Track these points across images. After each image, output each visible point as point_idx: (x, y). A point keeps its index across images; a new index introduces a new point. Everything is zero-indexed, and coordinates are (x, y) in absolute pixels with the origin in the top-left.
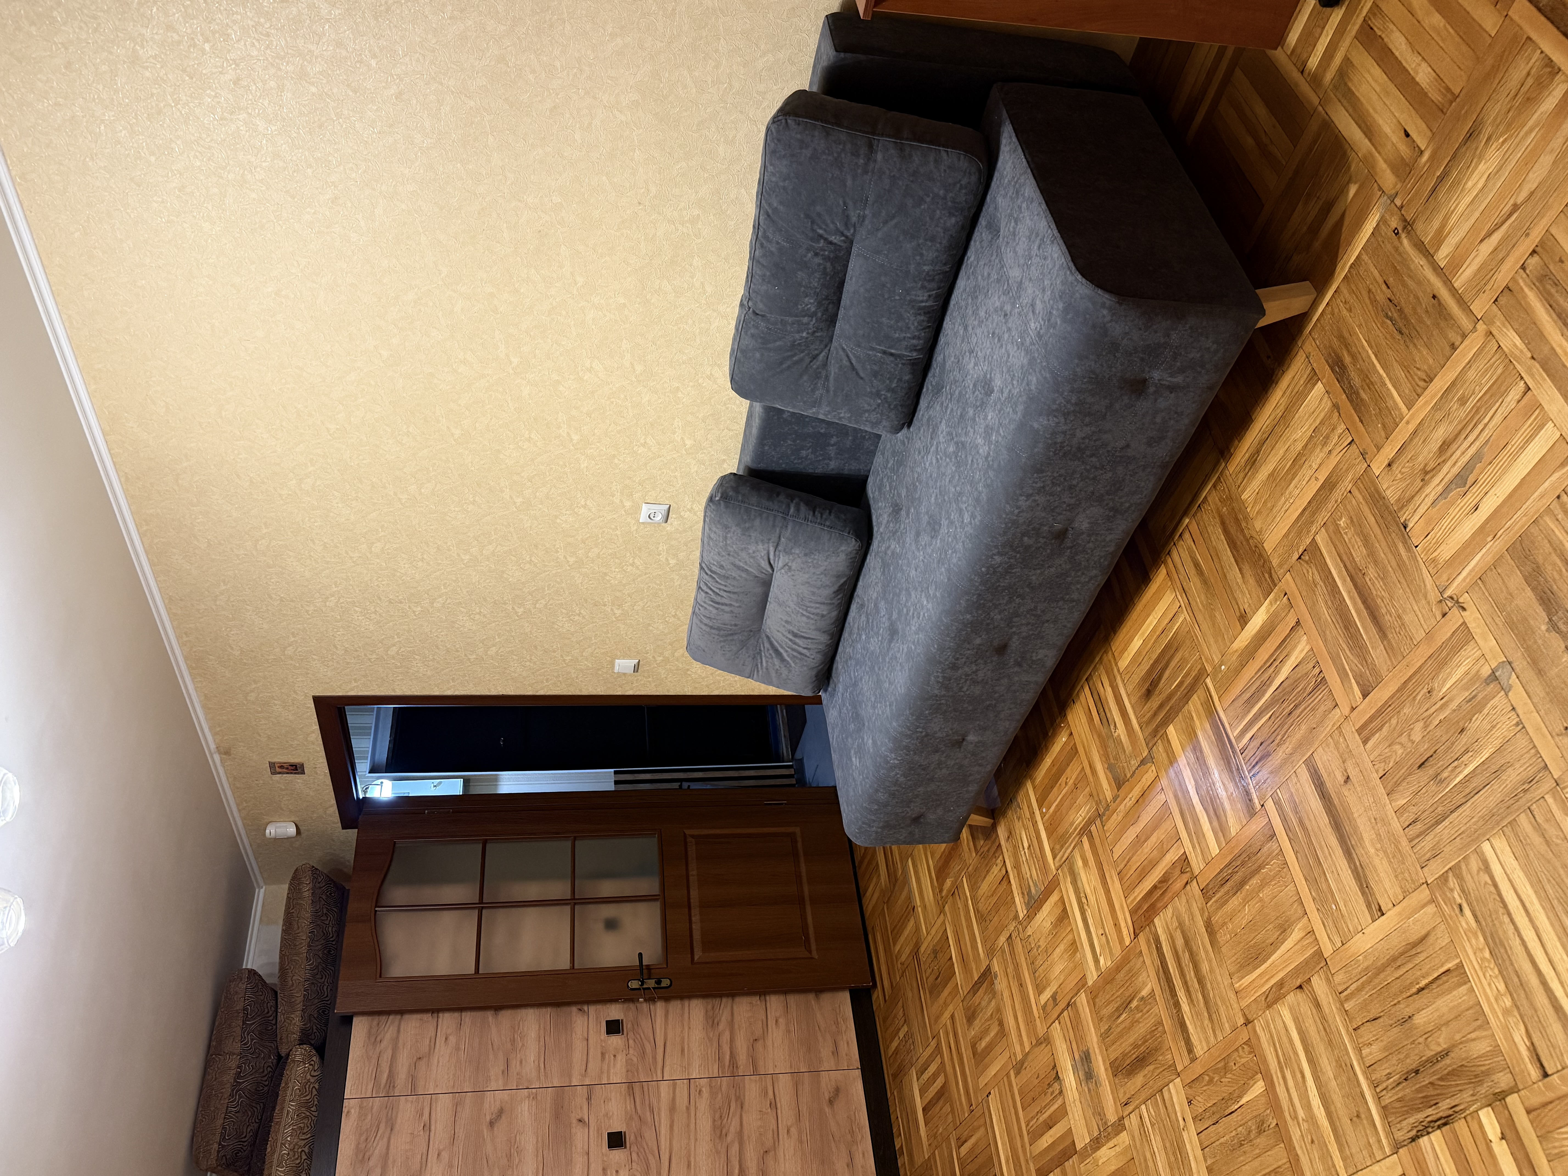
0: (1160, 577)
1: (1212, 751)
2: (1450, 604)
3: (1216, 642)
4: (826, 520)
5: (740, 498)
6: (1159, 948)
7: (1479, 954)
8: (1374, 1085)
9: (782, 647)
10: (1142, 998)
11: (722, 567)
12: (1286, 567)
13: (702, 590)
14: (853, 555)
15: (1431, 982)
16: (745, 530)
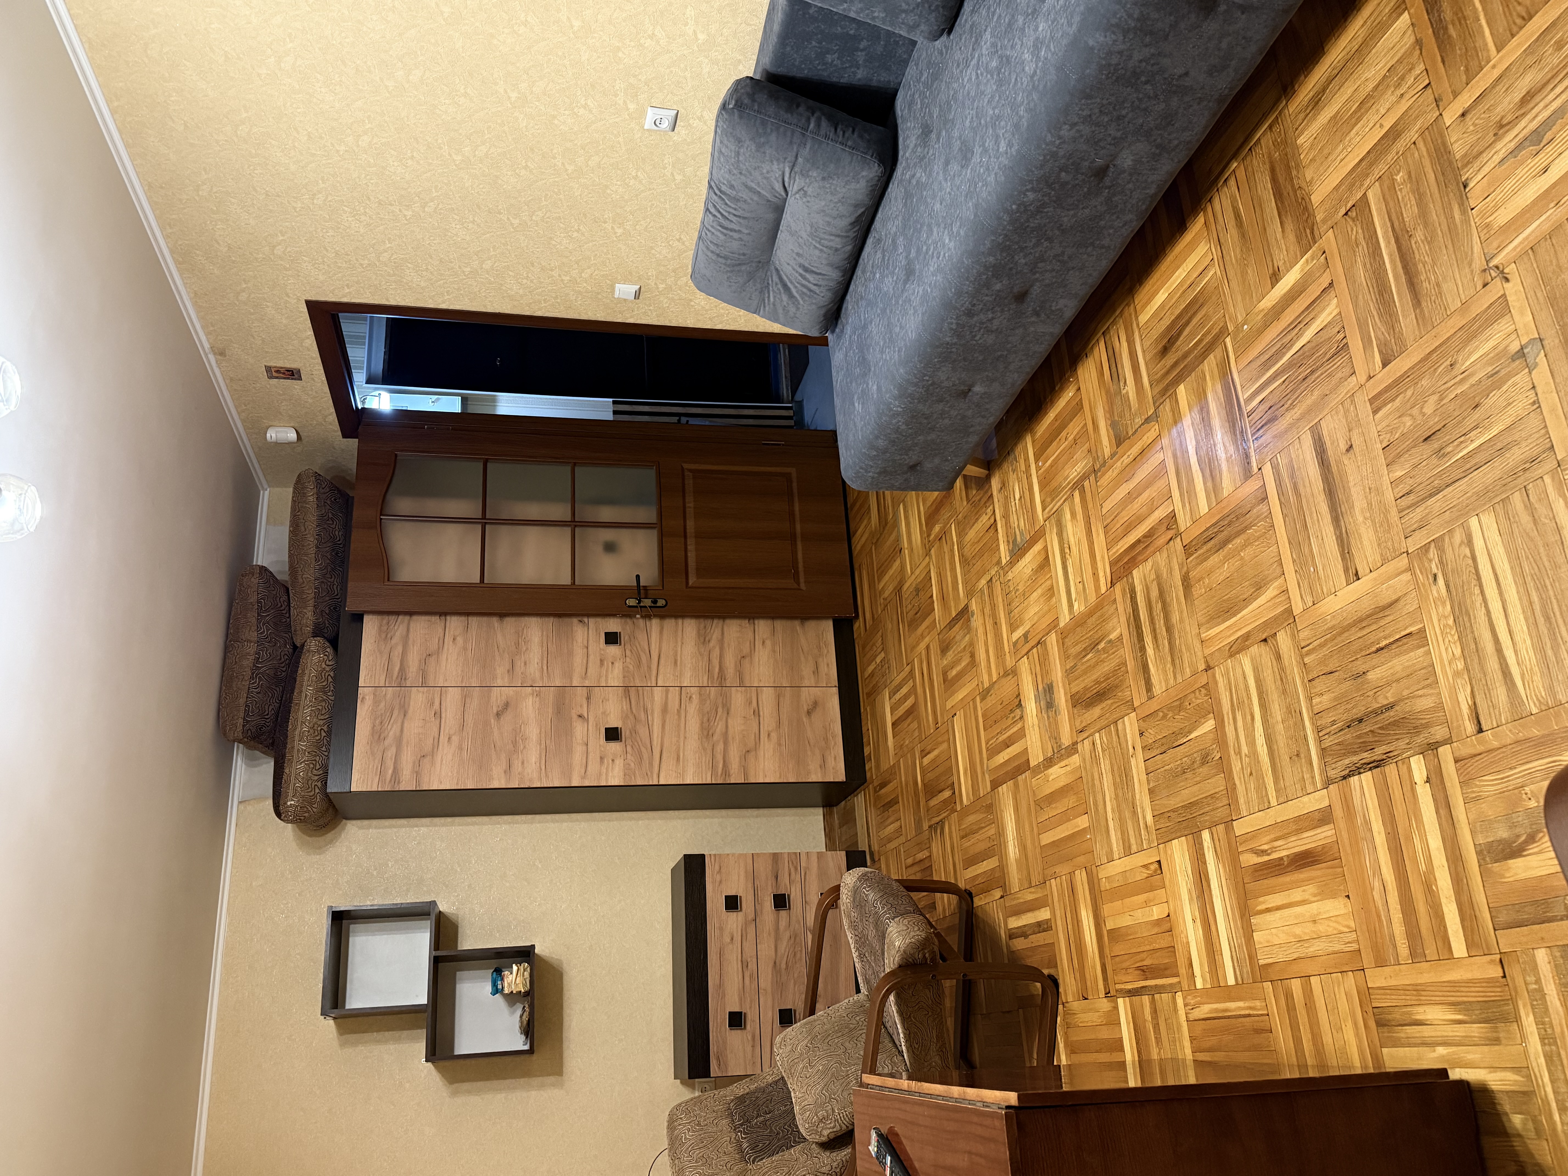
0: (1197, 226)
1: (1219, 413)
2: (1494, 274)
3: (1243, 299)
4: (848, 139)
5: (756, 107)
6: (1133, 599)
7: (1443, 620)
9: (792, 283)
10: (1110, 641)
11: (732, 187)
12: (1330, 223)
13: (710, 213)
14: (874, 182)
15: (1391, 644)
16: (759, 146)
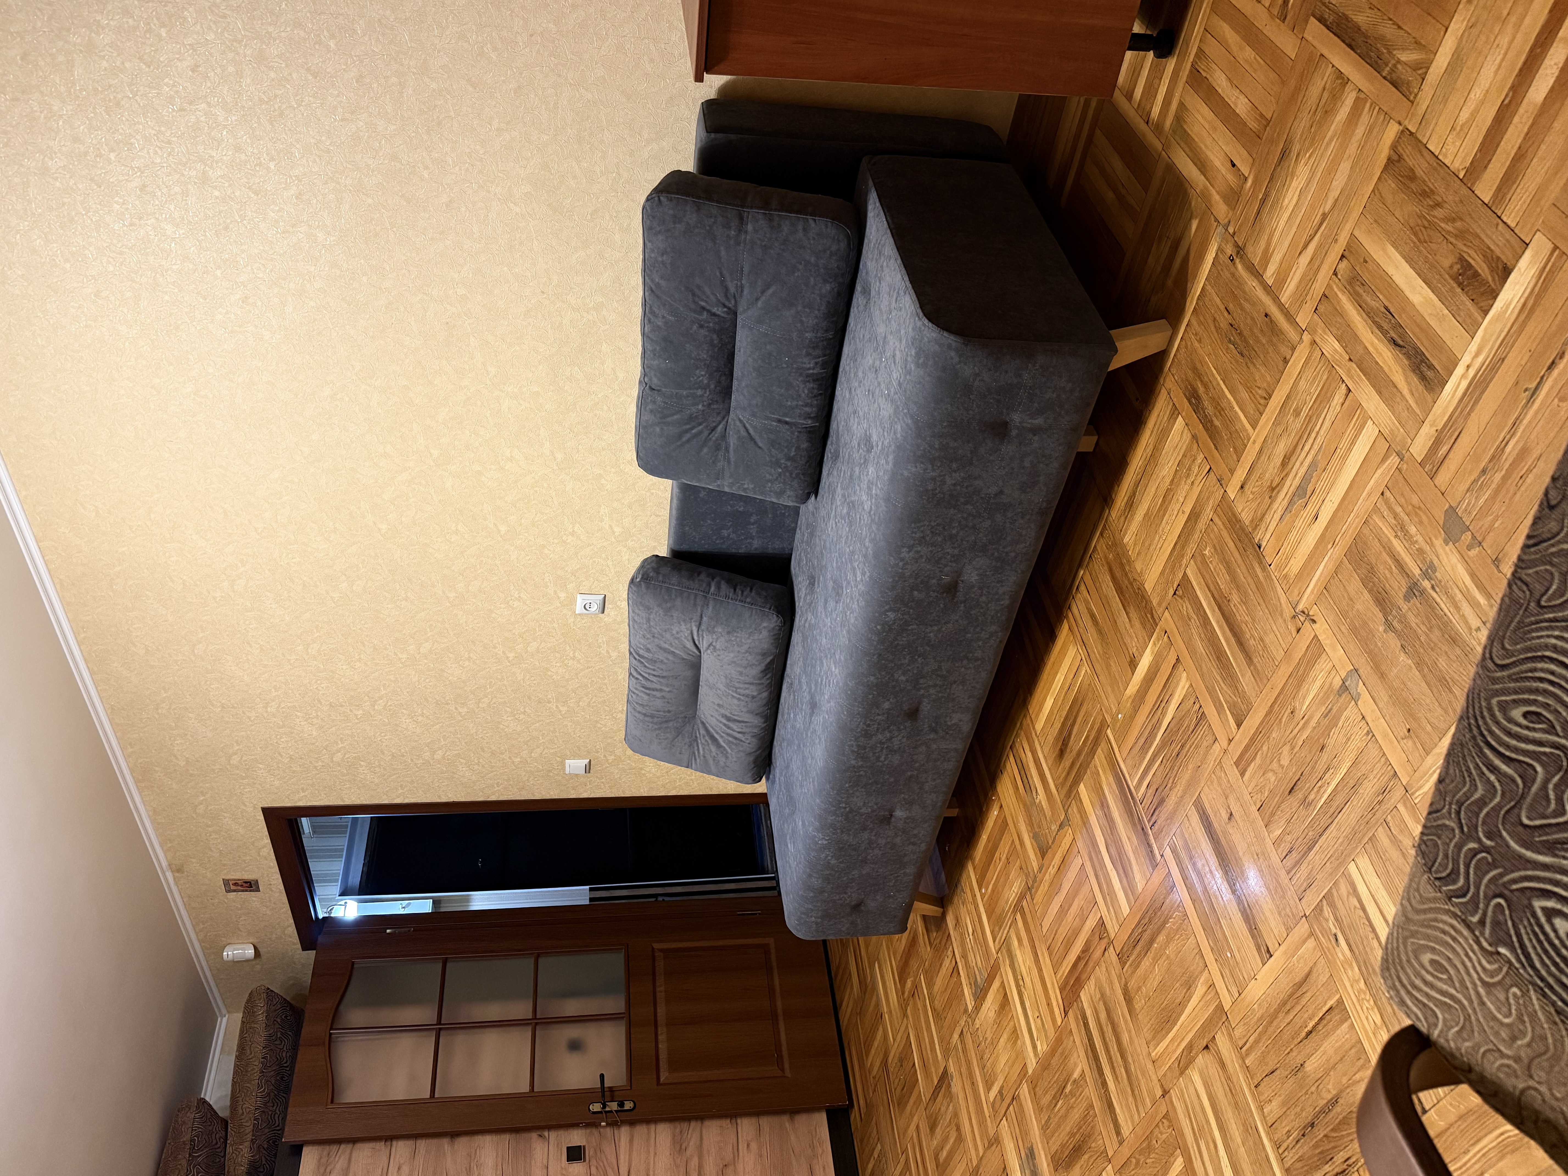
0: (1064, 632)
1: (1117, 807)
2: (1302, 619)
3: (1113, 690)
4: (746, 597)
5: (661, 578)
6: (1086, 1025)
7: (1356, 987)
8: (1277, 1146)
9: (717, 733)
10: (1075, 1081)
11: (648, 650)
12: (1164, 605)
13: (633, 676)
14: (776, 632)
15: (1317, 1024)
16: (667, 611)
